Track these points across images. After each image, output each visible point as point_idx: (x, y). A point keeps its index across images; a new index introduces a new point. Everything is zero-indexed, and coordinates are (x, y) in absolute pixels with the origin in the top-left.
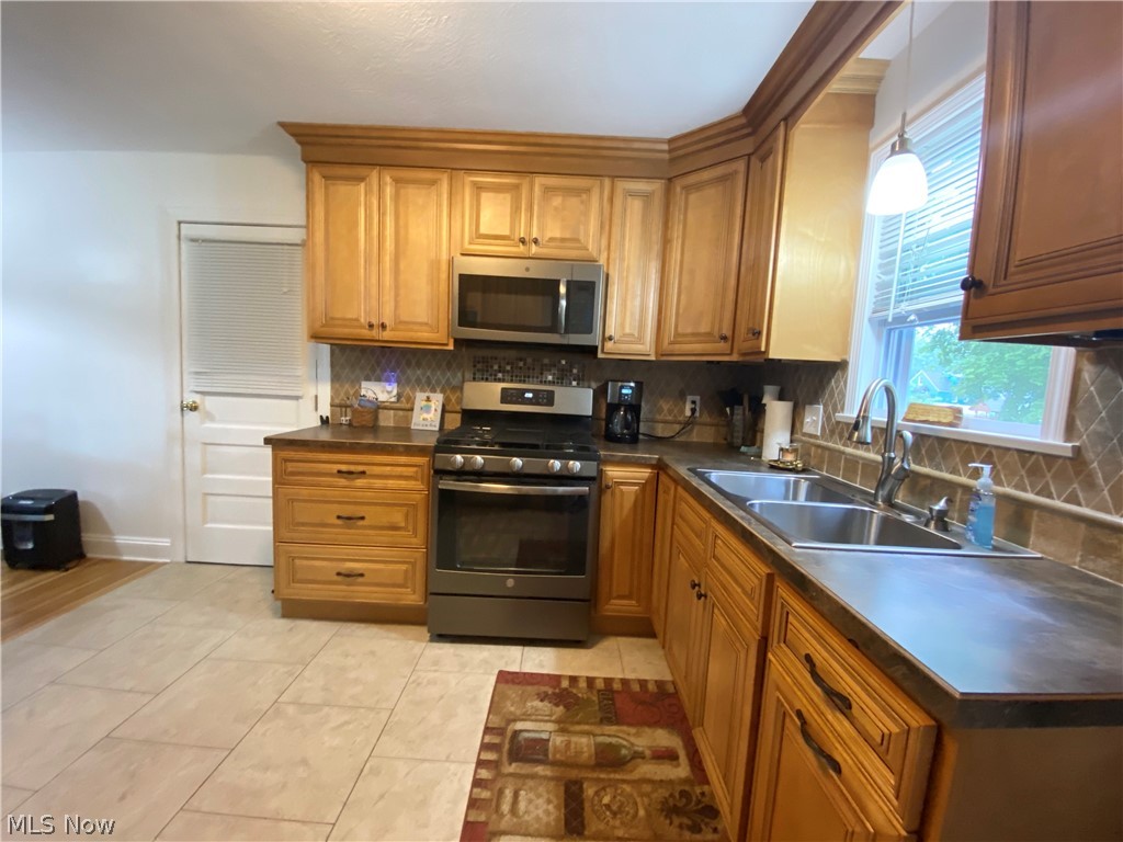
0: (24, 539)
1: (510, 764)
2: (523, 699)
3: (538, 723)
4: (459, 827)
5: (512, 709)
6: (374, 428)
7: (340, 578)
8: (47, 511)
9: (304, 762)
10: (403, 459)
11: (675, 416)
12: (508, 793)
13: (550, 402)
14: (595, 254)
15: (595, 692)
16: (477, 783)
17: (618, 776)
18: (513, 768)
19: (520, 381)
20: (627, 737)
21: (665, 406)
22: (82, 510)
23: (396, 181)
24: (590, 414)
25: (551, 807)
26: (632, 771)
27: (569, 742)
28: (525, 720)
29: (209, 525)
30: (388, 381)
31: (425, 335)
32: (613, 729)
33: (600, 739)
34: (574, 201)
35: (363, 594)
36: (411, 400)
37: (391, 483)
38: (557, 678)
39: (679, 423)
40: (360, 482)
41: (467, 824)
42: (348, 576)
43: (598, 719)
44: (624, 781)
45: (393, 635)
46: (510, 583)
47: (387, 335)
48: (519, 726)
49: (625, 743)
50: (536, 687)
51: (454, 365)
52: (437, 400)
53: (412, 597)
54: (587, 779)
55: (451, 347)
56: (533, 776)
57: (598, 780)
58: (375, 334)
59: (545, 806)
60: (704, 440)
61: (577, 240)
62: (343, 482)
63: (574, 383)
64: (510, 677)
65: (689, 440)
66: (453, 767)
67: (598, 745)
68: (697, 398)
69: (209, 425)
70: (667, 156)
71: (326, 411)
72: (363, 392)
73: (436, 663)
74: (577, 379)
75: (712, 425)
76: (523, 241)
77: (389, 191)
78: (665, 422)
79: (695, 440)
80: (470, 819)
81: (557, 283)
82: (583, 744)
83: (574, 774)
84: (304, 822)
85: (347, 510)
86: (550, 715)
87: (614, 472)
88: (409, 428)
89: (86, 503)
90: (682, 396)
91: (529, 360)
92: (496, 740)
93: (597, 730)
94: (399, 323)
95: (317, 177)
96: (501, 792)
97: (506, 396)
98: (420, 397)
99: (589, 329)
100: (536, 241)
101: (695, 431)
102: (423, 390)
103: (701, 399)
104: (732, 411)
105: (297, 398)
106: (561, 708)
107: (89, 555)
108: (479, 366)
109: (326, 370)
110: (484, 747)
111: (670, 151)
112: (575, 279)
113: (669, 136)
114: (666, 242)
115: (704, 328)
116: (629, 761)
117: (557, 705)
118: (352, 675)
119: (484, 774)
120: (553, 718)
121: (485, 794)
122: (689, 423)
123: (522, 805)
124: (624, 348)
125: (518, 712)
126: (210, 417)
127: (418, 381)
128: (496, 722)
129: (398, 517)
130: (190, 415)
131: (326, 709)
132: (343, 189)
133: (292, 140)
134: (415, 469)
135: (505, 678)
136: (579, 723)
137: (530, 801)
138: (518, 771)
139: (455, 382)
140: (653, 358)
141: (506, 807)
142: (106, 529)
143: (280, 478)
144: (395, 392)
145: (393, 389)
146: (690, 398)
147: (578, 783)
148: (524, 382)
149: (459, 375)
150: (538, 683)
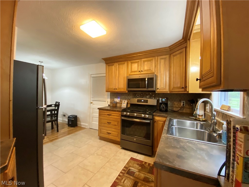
0: (70, 122)
1: (126, 174)
2: (134, 164)
3: (135, 169)
4: (113, 182)
5: (131, 165)
6: (116, 107)
7: (107, 134)
8: (73, 118)
9: (95, 163)
10: (117, 113)
11: (179, 106)
12: (124, 179)
13: (147, 102)
14: (154, 72)
15: (149, 167)
16: (119, 175)
17: (146, 184)
18: (127, 175)
19: (142, 98)
20: (152, 177)
21: (176, 103)
22: (77, 118)
23: (119, 64)
24: (156, 105)
25: (131, 184)
26: (150, 184)
27: (140, 174)
28: (132, 167)
29: (93, 122)
30: (118, 98)
31: (122, 90)
32: (150, 175)
33: (146, 176)
34: (150, 62)
35: (111, 137)
36: (122, 102)
37: (115, 117)
38: (142, 162)
39: (180, 107)
40: (111, 116)
41: (115, 182)
42: (109, 133)
43: (148, 172)
44: (147, 185)
45: (115, 146)
46: (135, 139)
47: (117, 90)
48: (131, 168)
49: (151, 178)
50: (137, 162)
51: (129, 95)
52: (126, 102)
53: (118, 139)
54: (140, 182)
55: (127, 92)
56: (129, 178)
57: (142, 183)
58: (115, 90)
59: (129, 184)
60: (187, 112)
61: (150, 70)
62: (108, 116)
63: (153, 98)
64: (133, 159)
65: (183, 112)
66: (116, 171)
67: (145, 176)
68: (184, 102)
69: (93, 106)
70: (169, 50)
71: (109, 104)
72: (115, 100)
73: (121, 153)
74: (154, 97)
75: (188, 108)
76: (139, 71)
77: (117, 66)
78: (176, 107)
79: (184, 112)
80: (116, 181)
81: (146, 78)
82: (142, 175)
83: (138, 180)
84: (91, 172)
85: (109, 121)
86: (138, 168)
87: (157, 118)
88: (121, 107)
89: (78, 117)
90: (180, 101)
91: (143, 94)
92: (125, 169)
93: (146, 174)
94: (119, 88)
95: (107, 66)
96: (123, 178)
97: (138, 101)
98: (123, 101)
99: (153, 87)
100: (142, 71)
101: (184, 110)
102: (124, 100)
103: (186, 102)
104: (192, 105)
105: (105, 101)
106: (141, 168)
107: (78, 126)
108: (134, 95)
109: (109, 97)
110: (123, 170)
111: (169, 49)
112: (149, 77)
113: (168, 46)
114: (170, 67)
115: (179, 86)
116: (151, 182)
117: (140, 167)
118: (106, 151)
119: (121, 174)
120: (138, 169)
121: (120, 178)
122: (183, 107)
123: (125, 182)
124: (161, 90)
125: (132, 166)
126: (94, 104)
127: (123, 98)
128: (127, 166)
129: (116, 123)
130: (91, 104)
131: (100, 156)
132: (111, 67)
133: (104, 61)
134: (119, 115)
135: (132, 159)
136: (143, 171)
137: (127, 182)
138: (127, 176)
139: (129, 98)
140: (169, 93)
141: (122, 181)
142: (80, 122)
143: (100, 115)
144: (120, 100)
145: (119, 99)
146: (182, 102)
147: (138, 183)
148: (143, 98)
149: (130, 97)
150: (138, 162)
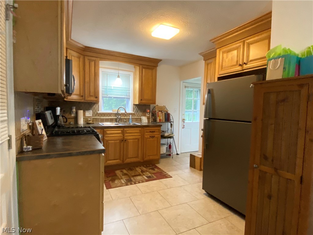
98: (37, 123)
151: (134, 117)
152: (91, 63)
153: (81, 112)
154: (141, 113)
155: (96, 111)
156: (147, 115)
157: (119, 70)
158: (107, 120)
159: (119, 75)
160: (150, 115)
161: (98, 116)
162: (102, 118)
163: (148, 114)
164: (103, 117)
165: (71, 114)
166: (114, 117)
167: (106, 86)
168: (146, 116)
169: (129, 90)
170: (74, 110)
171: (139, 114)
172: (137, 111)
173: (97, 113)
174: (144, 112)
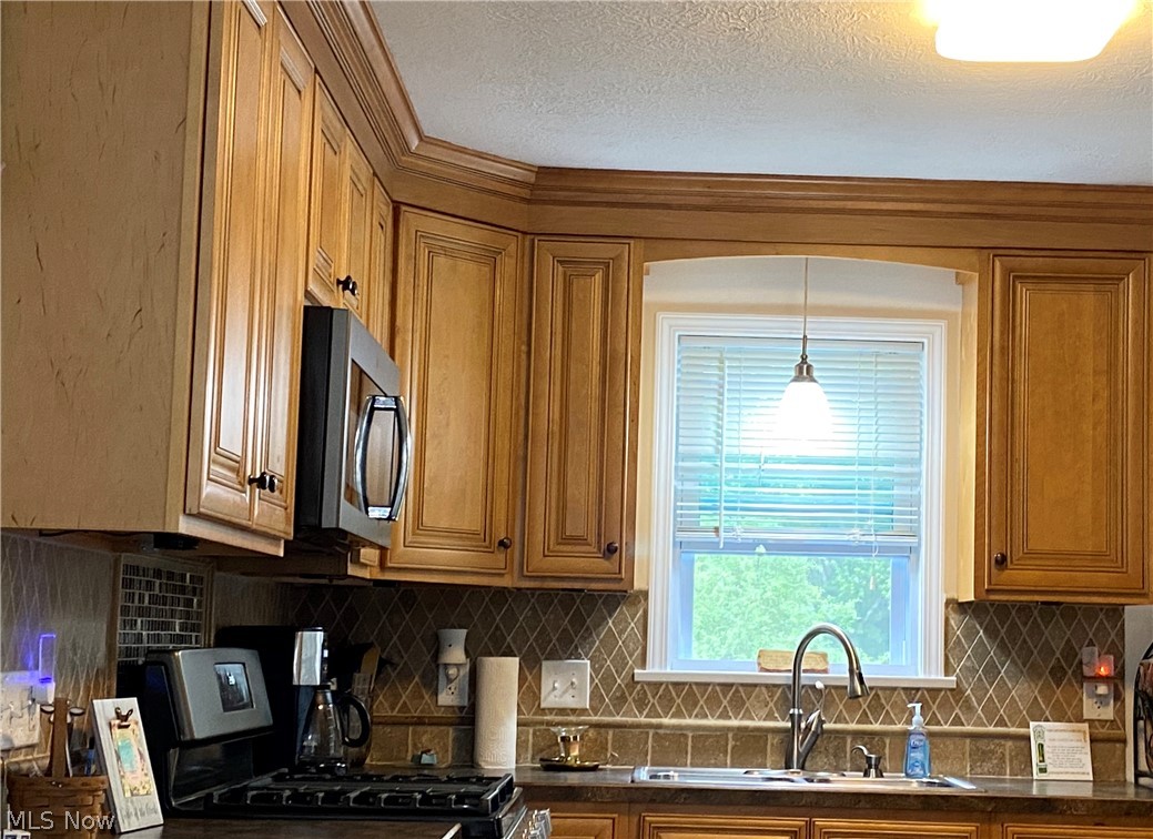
13: (249, 697)
151: (958, 721)
152: (577, 284)
153: (504, 672)
154: (1022, 691)
155: (621, 663)
156: (1091, 709)
157: (806, 310)
158: (709, 747)
159: (804, 358)
160: (1120, 712)
161: (641, 704)
162: (666, 721)
163: (1102, 700)
164: (678, 714)
165: (431, 683)
166: (770, 717)
167: (711, 450)
168: (1080, 720)
169: (913, 480)
170: (456, 655)
171: (1003, 691)
172: (992, 671)
173: (632, 682)
174: (1058, 674)
